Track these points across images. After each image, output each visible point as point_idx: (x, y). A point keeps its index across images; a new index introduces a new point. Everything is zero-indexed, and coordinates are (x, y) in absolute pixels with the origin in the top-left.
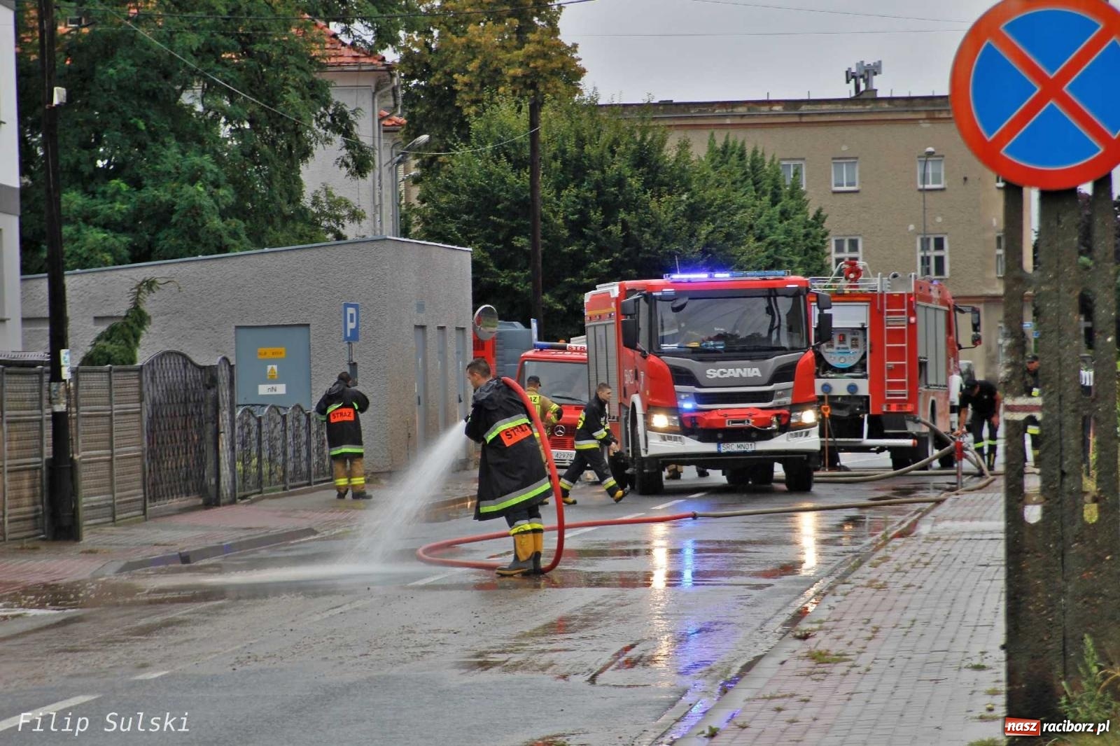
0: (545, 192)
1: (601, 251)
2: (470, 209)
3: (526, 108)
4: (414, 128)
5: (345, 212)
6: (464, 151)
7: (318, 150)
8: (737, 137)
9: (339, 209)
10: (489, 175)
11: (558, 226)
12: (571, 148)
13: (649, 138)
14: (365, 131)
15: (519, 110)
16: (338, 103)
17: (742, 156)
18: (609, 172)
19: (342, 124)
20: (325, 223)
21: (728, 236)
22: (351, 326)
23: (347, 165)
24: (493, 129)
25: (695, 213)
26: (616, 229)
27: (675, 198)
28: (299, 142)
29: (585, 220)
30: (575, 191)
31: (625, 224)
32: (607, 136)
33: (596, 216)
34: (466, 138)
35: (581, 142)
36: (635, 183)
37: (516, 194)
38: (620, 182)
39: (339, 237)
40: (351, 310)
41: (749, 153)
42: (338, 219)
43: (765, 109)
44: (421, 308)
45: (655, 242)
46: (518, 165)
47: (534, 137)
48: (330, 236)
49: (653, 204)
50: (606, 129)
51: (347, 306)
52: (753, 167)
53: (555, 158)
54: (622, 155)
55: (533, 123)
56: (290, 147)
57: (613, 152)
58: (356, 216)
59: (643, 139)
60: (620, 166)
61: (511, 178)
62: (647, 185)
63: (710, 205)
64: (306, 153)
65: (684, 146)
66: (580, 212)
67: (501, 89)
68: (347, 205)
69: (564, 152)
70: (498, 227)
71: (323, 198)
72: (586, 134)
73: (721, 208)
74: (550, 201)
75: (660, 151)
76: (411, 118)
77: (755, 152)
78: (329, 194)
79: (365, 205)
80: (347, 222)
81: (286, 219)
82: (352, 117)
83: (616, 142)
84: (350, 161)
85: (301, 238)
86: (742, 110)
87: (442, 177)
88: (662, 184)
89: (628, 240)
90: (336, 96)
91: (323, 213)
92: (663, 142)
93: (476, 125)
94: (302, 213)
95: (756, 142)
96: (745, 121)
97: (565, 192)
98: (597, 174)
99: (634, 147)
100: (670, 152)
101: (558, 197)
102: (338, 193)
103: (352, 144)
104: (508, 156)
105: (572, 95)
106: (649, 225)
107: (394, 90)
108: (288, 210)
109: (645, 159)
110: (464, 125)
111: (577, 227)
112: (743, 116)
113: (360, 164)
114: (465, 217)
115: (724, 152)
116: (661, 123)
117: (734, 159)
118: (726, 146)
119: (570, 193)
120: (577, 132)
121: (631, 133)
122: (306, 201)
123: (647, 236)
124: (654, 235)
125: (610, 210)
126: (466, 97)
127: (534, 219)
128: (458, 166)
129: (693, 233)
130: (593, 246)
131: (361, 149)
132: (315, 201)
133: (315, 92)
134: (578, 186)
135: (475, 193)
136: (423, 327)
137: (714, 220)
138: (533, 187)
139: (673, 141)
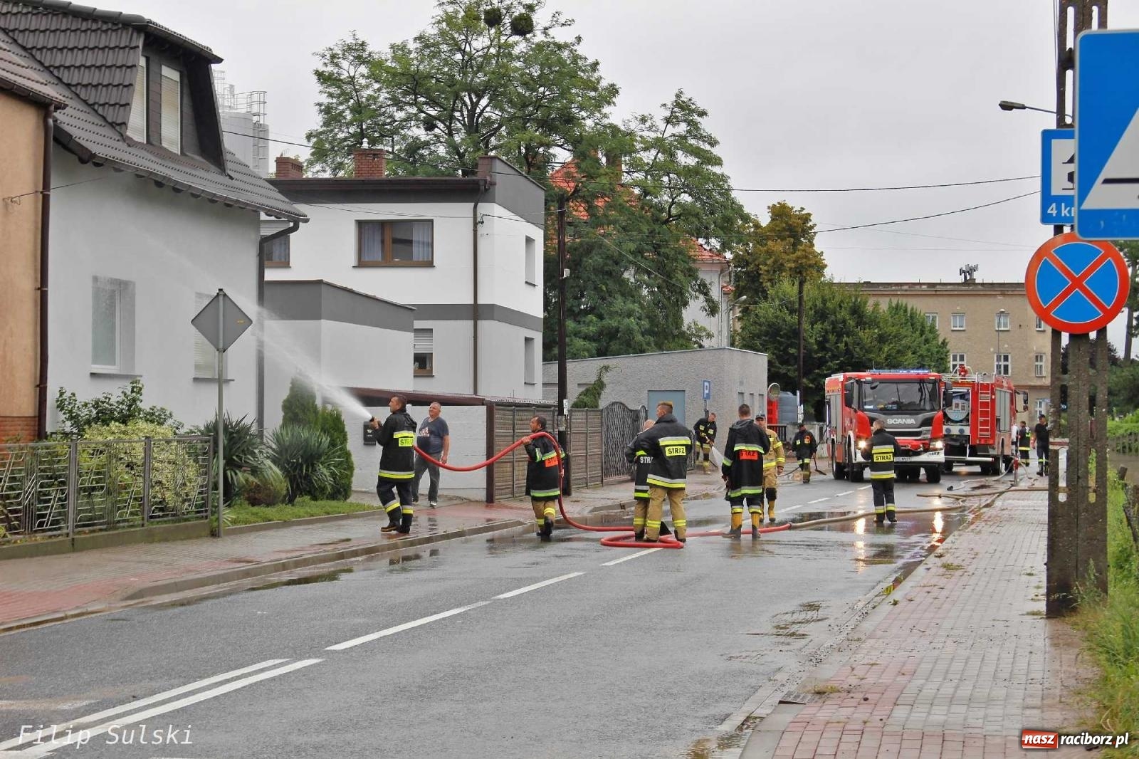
0: (806, 326)
1: (834, 357)
2: (767, 334)
3: (797, 284)
4: (738, 293)
5: (704, 334)
6: (764, 305)
7: (691, 302)
8: (903, 301)
9: (700, 332)
10: (777, 317)
11: (812, 343)
12: (819, 304)
13: (859, 300)
14: (715, 293)
15: (793, 285)
16: (702, 280)
17: (905, 311)
18: (839, 316)
19: (704, 289)
20: (693, 339)
21: (899, 352)
22: (706, 392)
23: (706, 310)
24: (780, 294)
25: (882, 339)
26: (842, 346)
27: (872, 331)
28: (682, 298)
29: (825, 340)
30: (820, 326)
31: (846, 344)
32: (838, 298)
33: (832, 338)
34: (766, 298)
35: (824, 302)
36: (852, 323)
37: (791, 327)
38: (844, 321)
39: (701, 346)
40: (706, 384)
41: (909, 309)
42: (700, 337)
43: (918, 287)
44: (741, 383)
45: (861, 353)
46: (792, 312)
47: (801, 298)
48: (696, 346)
49: (861, 334)
50: (837, 295)
51: (704, 381)
52: (911, 316)
53: (811, 309)
54: (845, 308)
55: (800, 292)
56: (677, 301)
57: (841, 307)
58: (709, 336)
59: (856, 300)
60: (844, 314)
61: (788, 318)
62: (857, 324)
63: (890, 335)
64: (686, 304)
65: (877, 305)
66: (824, 336)
67: (784, 274)
68: (705, 330)
69: (816, 306)
70: (780, 343)
71: (693, 327)
72: (827, 297)
73: (895, 337)
74: (808, 330)
75: (864, 307)
76: (737, 287)
77: (912, 309)
78: (696, 324)
79: (714, 330)
80: (704, 339)
81: (674, 337)
82: (709, 286)
83: (842, 301)
84: (707, 308)
85: (682, 347)
86: (906, 287)
87: (752, 318)
88: (865, 323)
89: (848, 351)
90: (701, 275)
91: (692, 334)
92: (865, 303)
93: (771, 292)
94: (683, 334)
95: (913, 304)
96: (908, 293)
97: (815, 326)
98: (833, 318)
99: (851, 304)
100: (869, 308)
101: (812, 328)
102: (700, 325)
103: (709, 300)
104: (787, 308)
105: (820, 278)
106: (858, 344)
107: (730, 273)
108: (676, 332)
109: (856, 311)
110: (764, 291)
111: (822, 345)
112: (906, 290)
113: (713, 309)
114: (764, 338)
115: (897, 309)
116: (865, 293)
117: (902, 312)
118: (897, 305)
119: (818, 326)
120: (823, 297)
121: (850, 297)
122: (685, 328)
123: (858, 350)
124: (861, 349)
125: (840, 336)
126: (766, 277)
127: (799, 339)
128: (761, 312)
129: (880, 349)
130: (830, 354)
131: (713, 302)
132: (689, 328)
133: (691, 273)
134: (823, 323)
135: (770, 326)
136: (742, 393)
137: (891, 343)
138: (800, 323)
139: (871, 302)
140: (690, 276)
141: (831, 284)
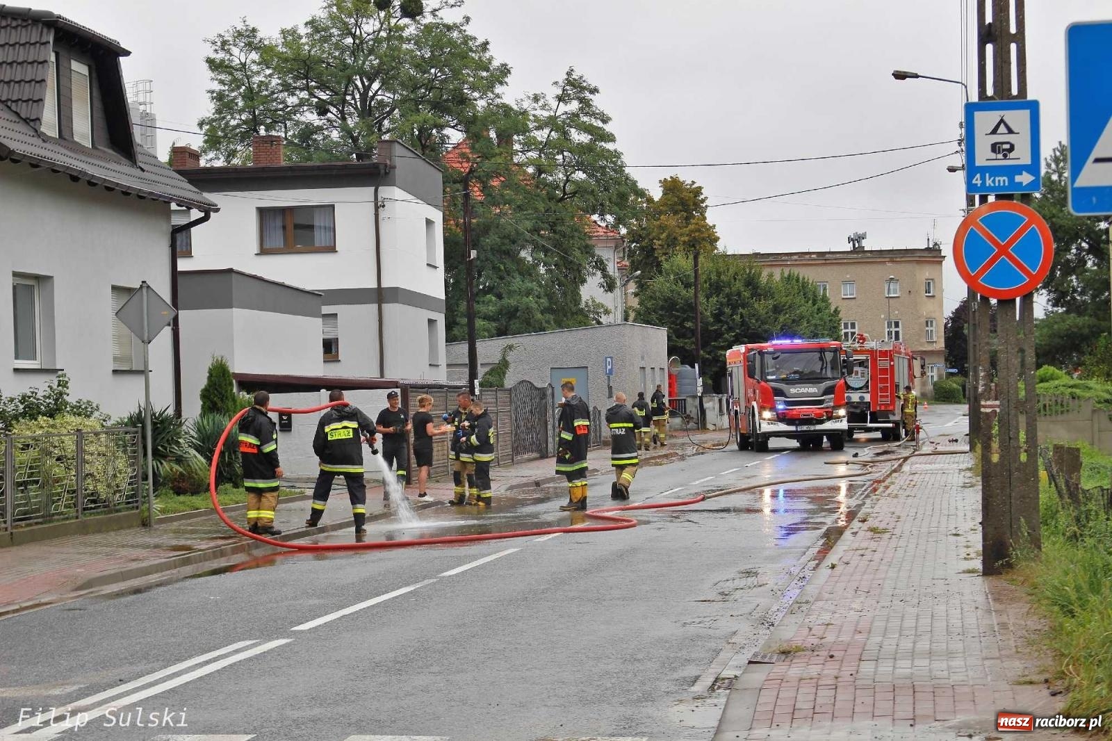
0: (702, 299)
1: (730, 329)
2: (662, 308)
3: (691, 257)
4: (634, 267)
5: (602, 310)
6: (659, 279)
7: (589, 279)
8: (796, 271)
9: (598, 308)
10: (672, 291)
11: (708, 316)
12: (714, 277)
13: (753, 271)
14: (612, 269)
15: (688, 258)
16: (598, 255)
17: (798, 280)
18: (733, 289)
19: (601, 266)
20: (591, 316)
21: (794, 321)
22: (609, 367)
23: (604, 287)
24: (674, 268)
25: (777, 310)
26: (737, 318)
27: (767, 302)
28: (580, 276)
29: (721, 313)
31: (742, 316)
32: (731, 271)
33: (727, 310)
34: (660, 272)
35: (719, 274)
36: (747, 294)
37: (687, 301)
38: (739, 294)
39: (599, 323)
40: (609, 360)
41: (801, 279)
42: (598, 313)
43: (807, 257)
44: (643, 358)
45: (758, 324)
46: (687, 286)
47: (696, 272)
48: (594, 322)
49: (756, 306)
50: (731, 267)
51: (606, 358)
52: (803, 286)
53: (706, 282)
54: (740, 280)
55: (696, 265)
56: (575, 278)
57: (735, 279)
58: (607, 312)
59: (750, 272)
60: (739, 285)
61: (684, 292)
62: (753, 295)
63: (784, 306)
64: (583, 281)
65: (771, 275)
66: (719, 309)
67: (678, 248)
68: (603, 306)
69: (711, 279)
70: (677, 317)
71: (591, 303)
72: (721, 270)
73: (789, 307)
74: (704, 304)
75: (759, 278)
76: (632, 263)
77: (804, 279)
78: (594, 301)
79: (610, 306)
80: (603, 315)
81: (573, 314)
82: (605, 262)
83: (736, 274)
84: (605, 284)
85: (580, 324)
86: (795, 257)
87: (648, 293)
88: (760, 295)
89: (743, 323)
90: (597, 252)
91: (590, 311)
92: (760, 274)
93: (666, 266)
94: (581, 311)
95: (804, 273)
96: (797, 262)
97: (710, 300)
98: (727, 290)
99: (745, 276)
100: (764, 279)
101: (708, 301)
102: (598, 301)
103: (605, 275)
104: (682, 282)
105: (713, 250)
106: (754, 316)
107: (624, 249)
108: (574, 309)
109: (751, 283)
110: (659, 265)
111: (718, 317)
112: (796, 260)
113: (610, 287)
114: (660, 312)
115: (789, 279)
116: (759, 263)
117: (794, 282)
118: (789, 275)
119: (714, 299)
120: (717, 269)
121: (744, 269)
122: (583, 305)
123: (753, 321)
124: (757, 320)
125: (734, 308)
126: (660, 252)
127: (696, 313)
128: (657, 287)
129: (776, 319)
130: (725, 327)
131: (610, 278)
132: (587, 305)
133: (588, 250)
134: (717, 296)
135: (666, 301)
136: (644, 368)
137: (786, 313)
138: (696, 296)
139: (765, 273)
140: (587, 253)
141: (725, 256)
